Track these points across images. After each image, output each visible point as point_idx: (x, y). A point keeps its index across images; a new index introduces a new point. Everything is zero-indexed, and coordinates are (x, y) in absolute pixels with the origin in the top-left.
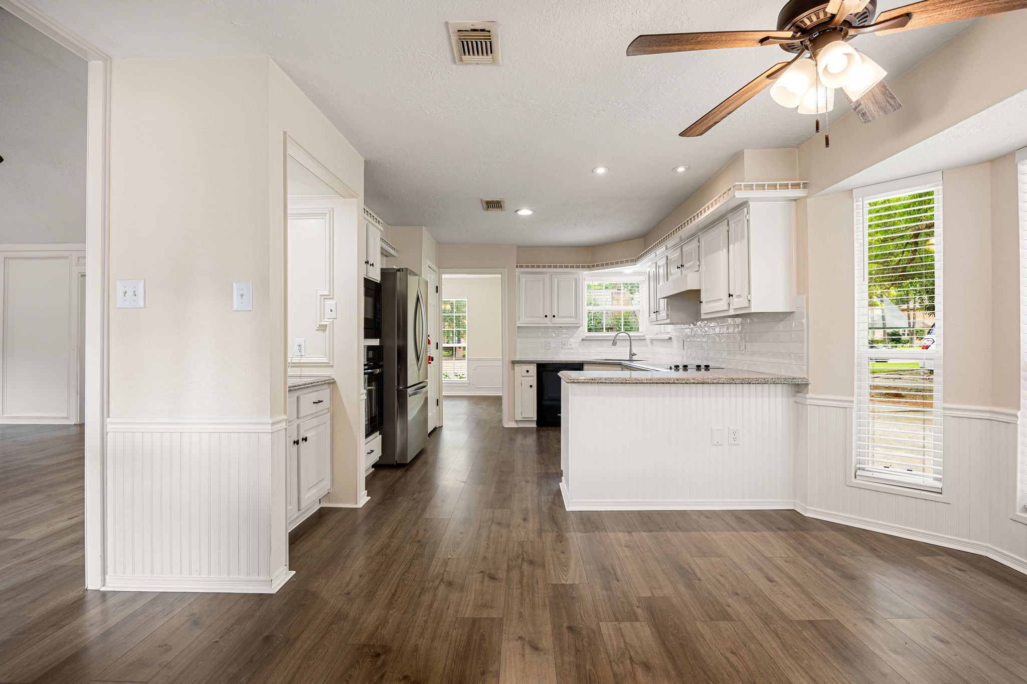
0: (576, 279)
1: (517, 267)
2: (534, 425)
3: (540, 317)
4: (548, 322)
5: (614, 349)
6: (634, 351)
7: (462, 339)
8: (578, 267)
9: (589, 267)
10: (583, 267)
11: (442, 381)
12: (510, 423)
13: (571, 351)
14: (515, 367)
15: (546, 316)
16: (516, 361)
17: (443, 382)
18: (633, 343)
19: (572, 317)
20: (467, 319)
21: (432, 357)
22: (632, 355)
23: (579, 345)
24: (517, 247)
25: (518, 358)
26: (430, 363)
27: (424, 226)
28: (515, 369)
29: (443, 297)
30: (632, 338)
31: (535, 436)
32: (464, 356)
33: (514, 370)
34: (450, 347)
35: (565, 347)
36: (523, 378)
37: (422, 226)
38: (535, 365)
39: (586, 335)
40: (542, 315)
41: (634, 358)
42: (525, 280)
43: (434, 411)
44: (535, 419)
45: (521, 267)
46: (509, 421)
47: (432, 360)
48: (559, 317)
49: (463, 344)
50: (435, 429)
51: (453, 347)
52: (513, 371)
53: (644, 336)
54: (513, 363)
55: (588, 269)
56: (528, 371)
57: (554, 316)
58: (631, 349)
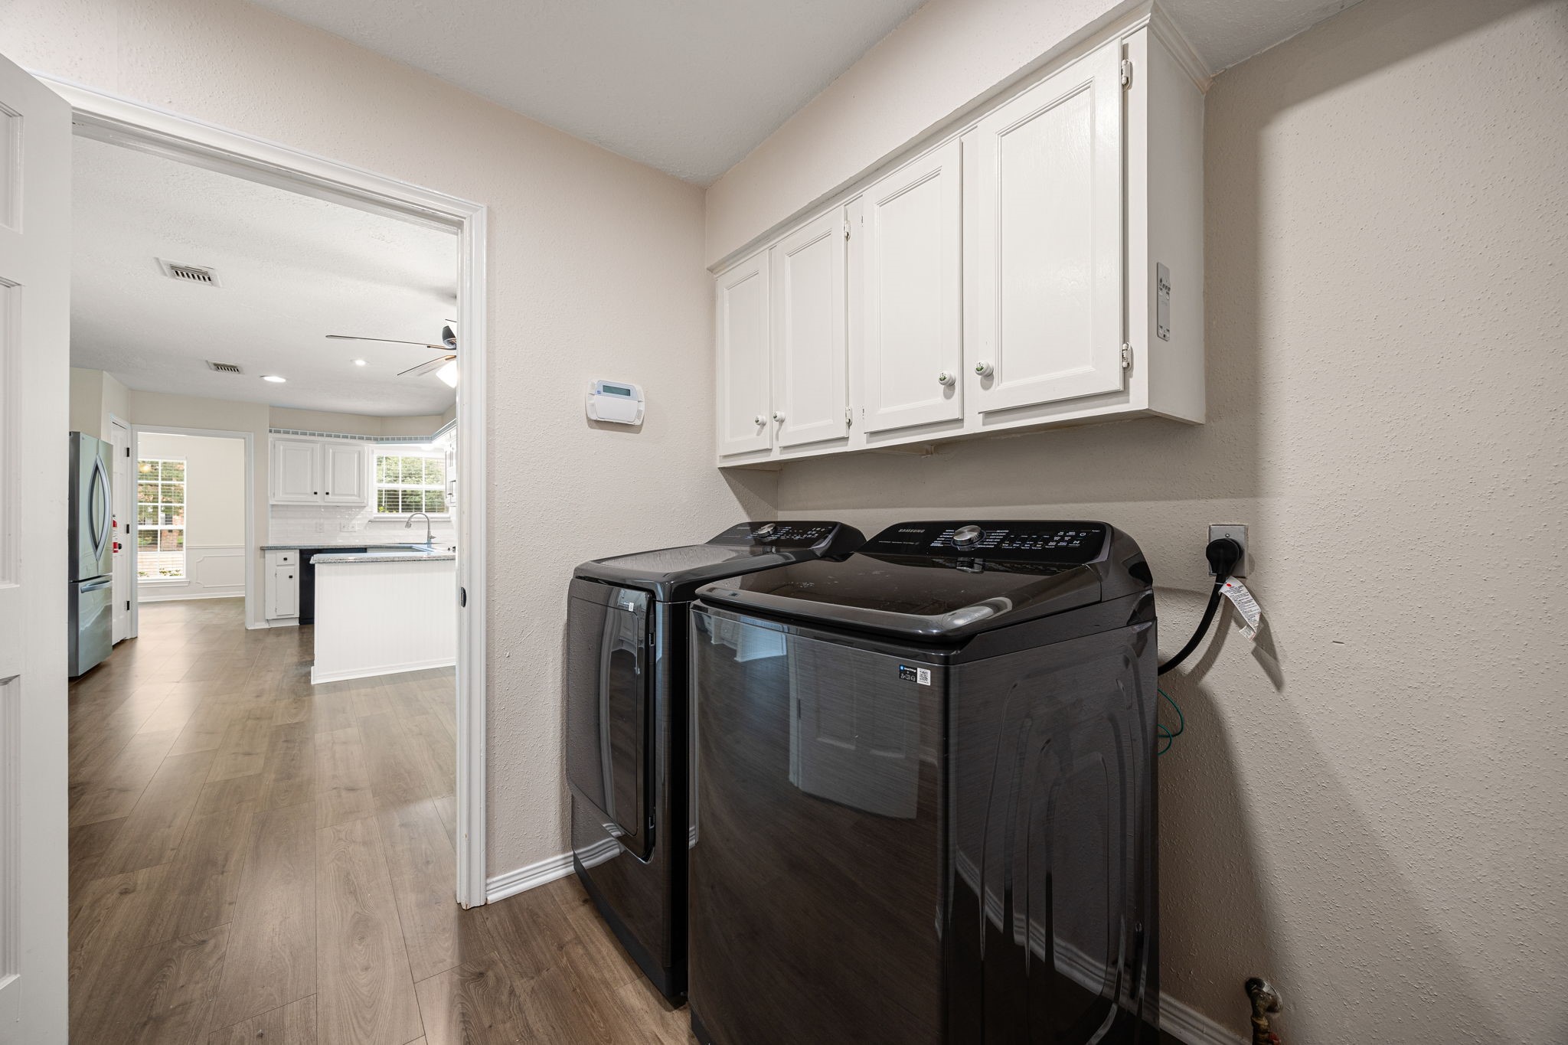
0: (359, 452)
1: (270, 431)
2: (296, 623)
3: (307, 494)
4: (318, 500)
5: (409, 531)
6: (432, 534)
7: (175, 517)
8: (361, 438)
9: (376, 439)
10: (369, 439)
12: (256, 624)
13: (354, 534)
14: (266, 555)
15: (316, 493)
16: (268, 547)
17: (139, 582)
18: (431, 525)
19: (354, 495)
20: (185, 490)
21: (120, 544)
22: (430, 538)
23: (365, 528)
24: (270, 406)
25: (271, 544)
26: (115, 552)
27: (106, 370)
28: (266, 558)
29: (139, 456)
30: (431, 520)
31: (296, 636)
32: (180, 545)
33: (264, 557)
34: (153, 531)
35: (346, 530)
36: (279, 568)
37: (102, 370)
38: (298, 551)
39: (375, 516)
40: (309, 490)
41: (433, 541)
42: (281, 447)
43: (121, 617)
44: (297, 615)
45: (276, 432)
46: (256, 620)
47: (120, 548)
48: (334, 494)
49: (178, 524)
50: (122, 642)
51: (157, 531)
52: (262, 559)
53: (449, 518)
54: (263, 549)
55: (375, 442)
56: (285, 559)
57: (327, 494)
58: (429, 532)
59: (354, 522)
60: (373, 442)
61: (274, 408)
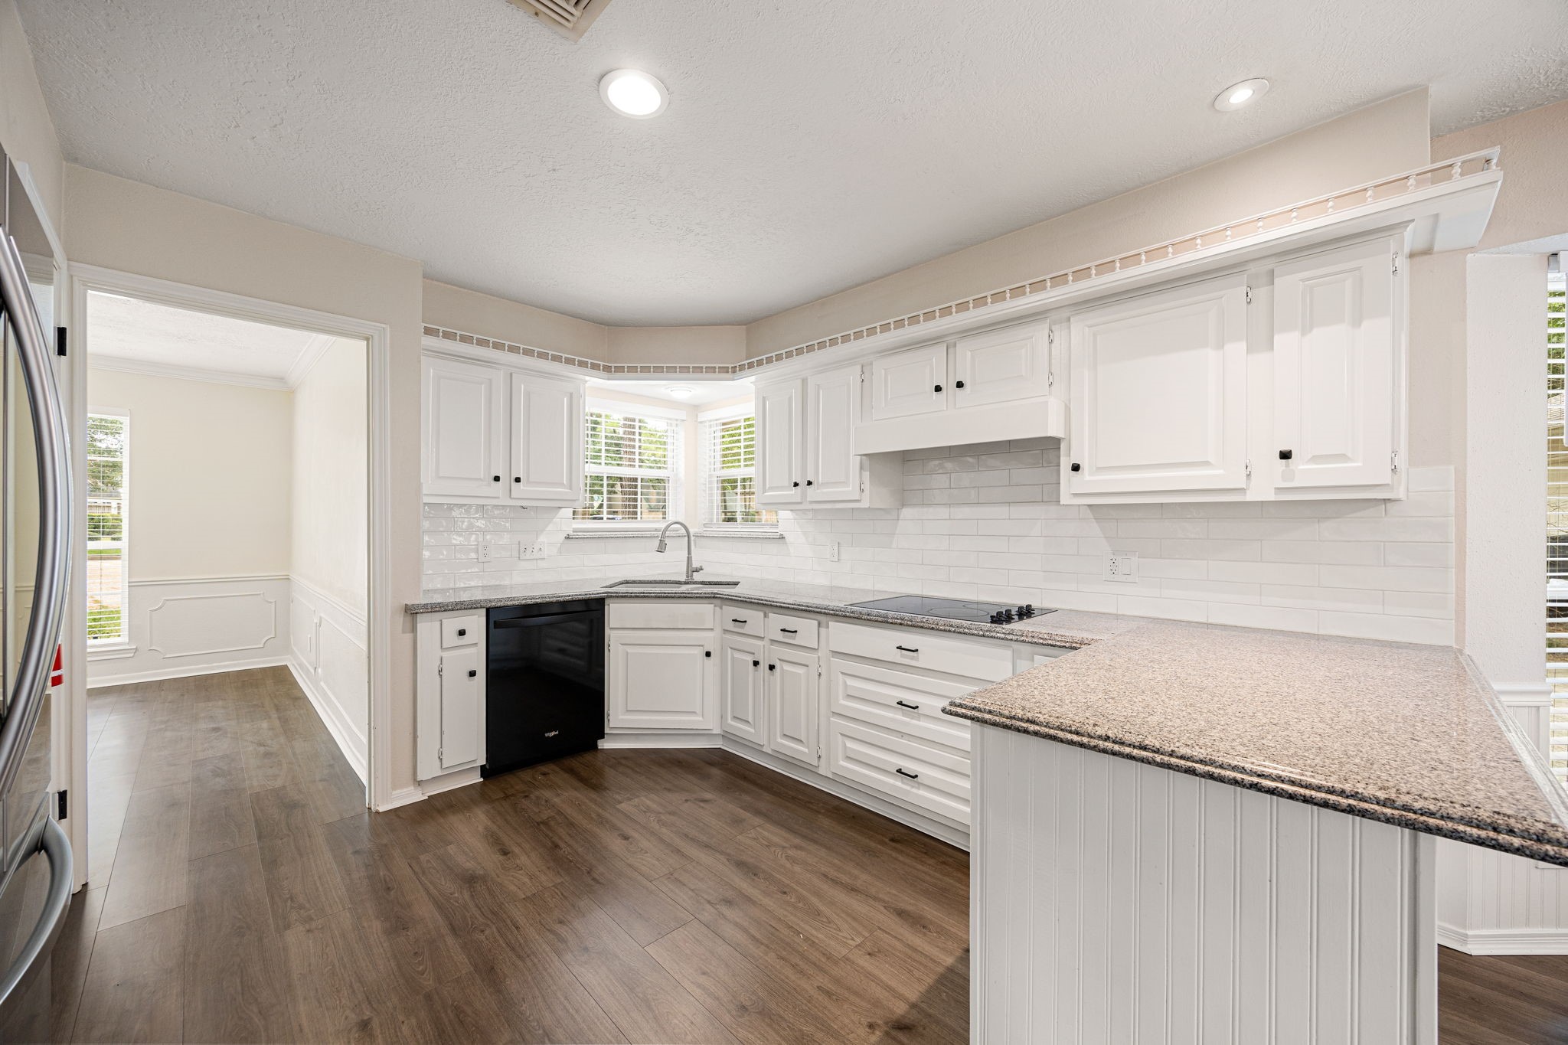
0: (571, 394)
1: (427, 331)
3: (480, 479)
4: (497, 494)
8: (582, 364)
9: (607, 369)
11: (85, 646)
12: (398, 796)
14: (419, 625)
15: (497, 479)
17: (89, 650)
19: (562, 484)
20: (124, 490)
23: (560, 550)
25: (424, 598)
28: (418, 630)
29: (89, 407)
33: (414, 630)
35: (528, 556)
36: (446, 653)
38: (483, 612)
39: (574, 526)
40: (485, 472)
44: (481, 762)
45: (434, 334)
48: (528, 482)
52: (410, 635)
54: (412, 612)
55: (605, 375)
56: (462, 633)
57: (518, 480)
58: (689, 559)
59: (542, 539)
60: (601, 373)
61: (434, 280)
